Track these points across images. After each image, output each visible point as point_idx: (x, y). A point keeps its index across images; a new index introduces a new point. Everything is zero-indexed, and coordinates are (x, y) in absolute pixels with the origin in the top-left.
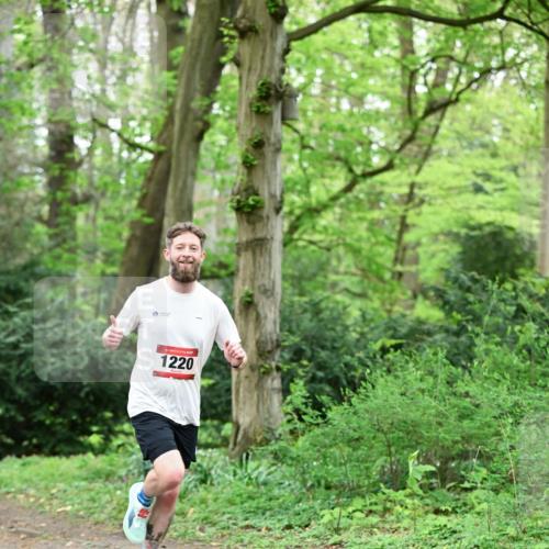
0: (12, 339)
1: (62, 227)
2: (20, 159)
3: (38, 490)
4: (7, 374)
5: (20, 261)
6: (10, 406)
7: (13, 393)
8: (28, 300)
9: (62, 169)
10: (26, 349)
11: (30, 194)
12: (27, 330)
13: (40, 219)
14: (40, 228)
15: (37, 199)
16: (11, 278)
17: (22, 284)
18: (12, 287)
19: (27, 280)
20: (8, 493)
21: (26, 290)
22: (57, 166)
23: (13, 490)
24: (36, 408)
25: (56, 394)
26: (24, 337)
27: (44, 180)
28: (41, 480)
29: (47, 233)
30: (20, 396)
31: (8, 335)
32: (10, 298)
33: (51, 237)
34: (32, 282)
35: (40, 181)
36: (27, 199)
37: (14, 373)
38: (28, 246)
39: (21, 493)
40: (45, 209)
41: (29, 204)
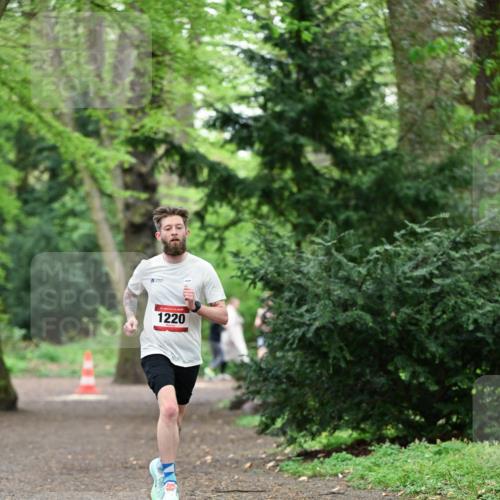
0: (422, 272)
1: (494, 111)
2: (434, 13)
3: (459, 489)
4: (417, 323)
5: (434, 160)
6: (419, 369)
7: (423, 349)
8: (446, 215)
9: (494, 27)
10: (443, 286)
11: (449, 63)
12: (444, 259)
13: (463, 99)
14: (464, 112)
15: (459, 71)
16: (422, 184)
17: (438, 193)
18: (423, 198)
19: (444, 188)
20: (417, 493)
21: (442, 201)
22: (488, 22)
23: (423, 488)
24: (457, 371)
25: (485, 351)
26: (437, 268)
27: (468, 43)
28: (464, 476)
29: (471, 120)
30: (433, 355)
31: (416, 267)
32: (419, 213)
33: (477, 125)
34: (451, 189)
35: (462, 44)
36: (444, 69)
37: (425, 320)
38: (446, 138)
39: (436, 494)
40: (471, 84)
41: (448, 76)
